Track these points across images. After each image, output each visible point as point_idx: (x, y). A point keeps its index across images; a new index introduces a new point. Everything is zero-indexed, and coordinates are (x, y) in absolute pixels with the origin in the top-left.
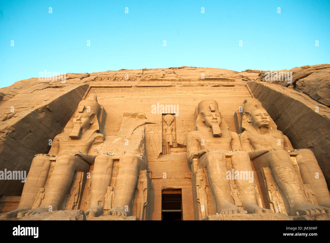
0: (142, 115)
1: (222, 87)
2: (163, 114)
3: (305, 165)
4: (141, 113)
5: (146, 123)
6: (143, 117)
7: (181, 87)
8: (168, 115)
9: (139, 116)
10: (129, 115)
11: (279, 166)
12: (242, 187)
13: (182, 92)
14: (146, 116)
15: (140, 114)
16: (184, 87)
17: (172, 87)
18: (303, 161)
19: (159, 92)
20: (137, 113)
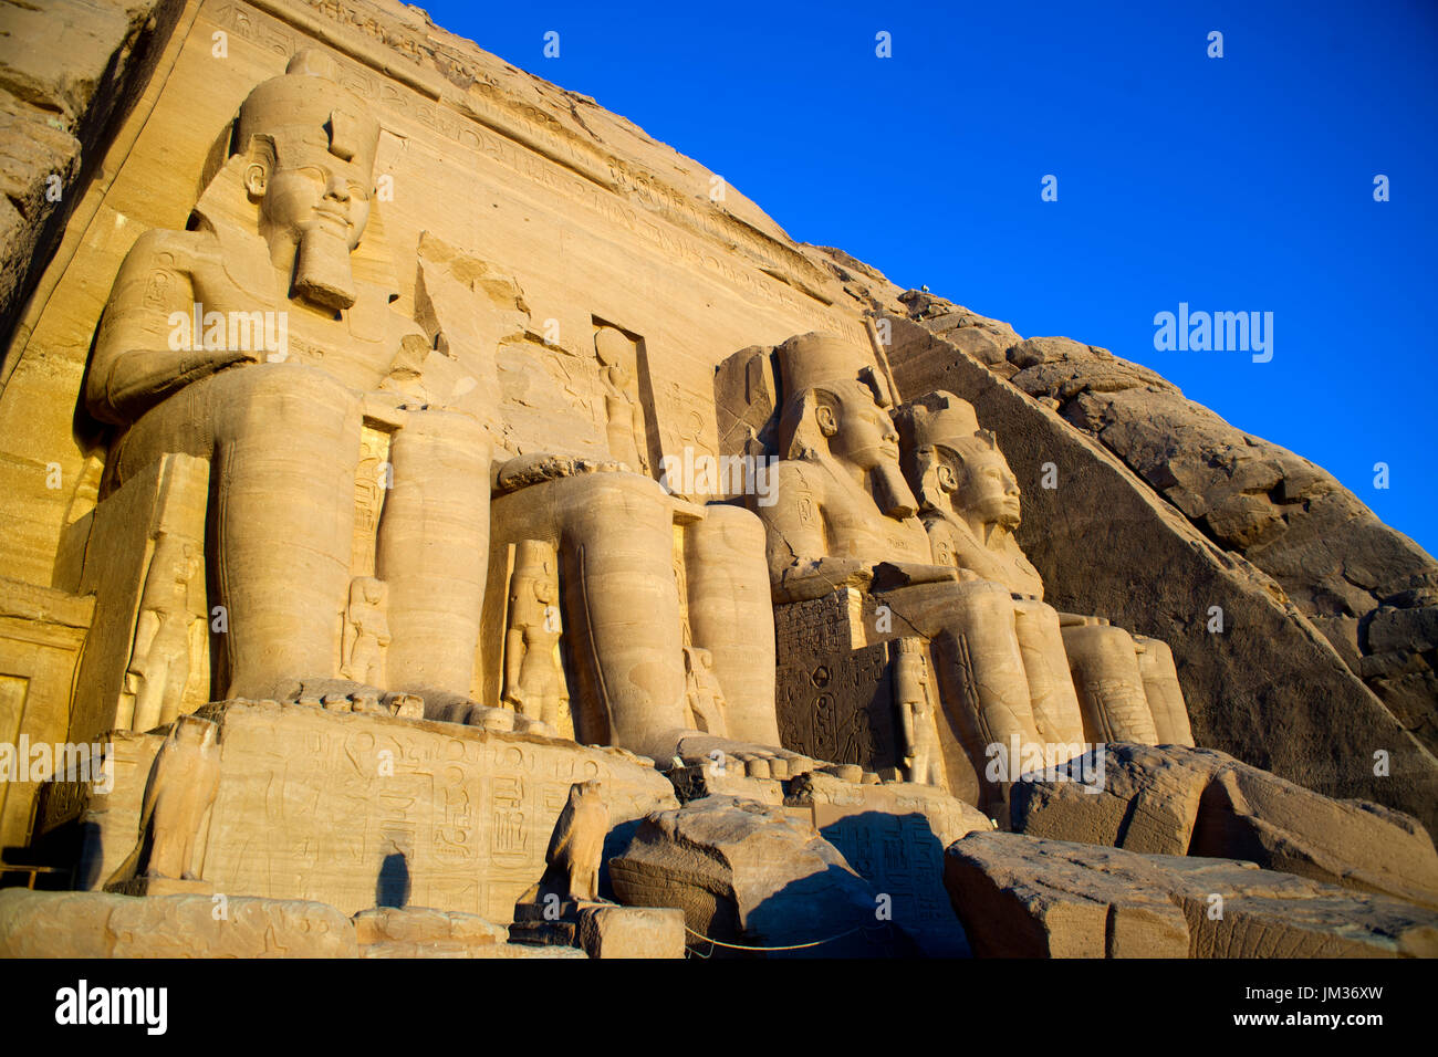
0: (506, 284)
1: (791, 289)
2: (598, 321)
3: (1159, 688)
4: (499, 269)
5: (530, 336)
6: (505, 292)
7: (650, 214)
8: (614, 329)
9: (490, 285)
10: (444, 258)
11: (1120, 679)
12: (1058, 732)
13: (656, 238)
14: (527, 301)
15: (495, 275)
16: (664, 221)
17: (618, 197)
18: (1157, 676)
19: (567, 194)
20: (483, 262)
